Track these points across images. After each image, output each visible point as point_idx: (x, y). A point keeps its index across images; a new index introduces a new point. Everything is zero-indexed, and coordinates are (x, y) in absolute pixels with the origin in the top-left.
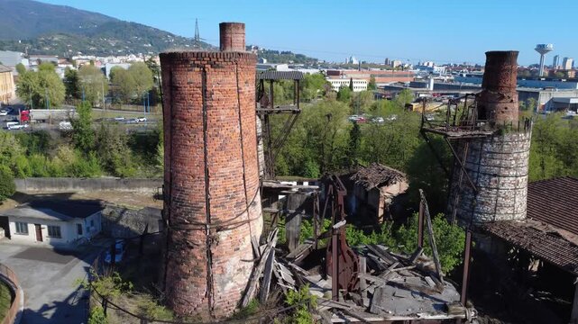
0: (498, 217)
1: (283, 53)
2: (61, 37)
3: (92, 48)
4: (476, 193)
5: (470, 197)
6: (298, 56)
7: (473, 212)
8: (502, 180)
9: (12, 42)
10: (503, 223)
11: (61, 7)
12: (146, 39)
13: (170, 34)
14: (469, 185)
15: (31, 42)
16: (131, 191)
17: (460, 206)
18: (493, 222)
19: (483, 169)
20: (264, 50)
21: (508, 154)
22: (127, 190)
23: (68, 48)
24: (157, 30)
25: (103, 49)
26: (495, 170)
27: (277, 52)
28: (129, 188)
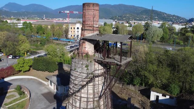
2: (129, 15)
3: (138, 18)
9: (116, 17)
11: (131, 6)
12: (156, 15)
13: (165, 13)
15: (121, 17)
23: (130, 18)
24: (161, 12)
25: (141, 19)
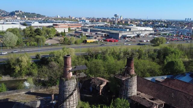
0: (132, 95)
1: (32, 13)
4: (127, 90)
5: (126, 91)
6: (38, 15)
7: (127, 94)
8: (133, 87)
10: (133, 96)
14: (126, 88)
16: (19, 94)
17: (124, 93)
18: (131, 96)
19: (129, 85)
20: (24, 12)
21: (134, 81)
22: (17, 94)
26: (131, 85)
27: (30, 13)
28: (18, 93)
